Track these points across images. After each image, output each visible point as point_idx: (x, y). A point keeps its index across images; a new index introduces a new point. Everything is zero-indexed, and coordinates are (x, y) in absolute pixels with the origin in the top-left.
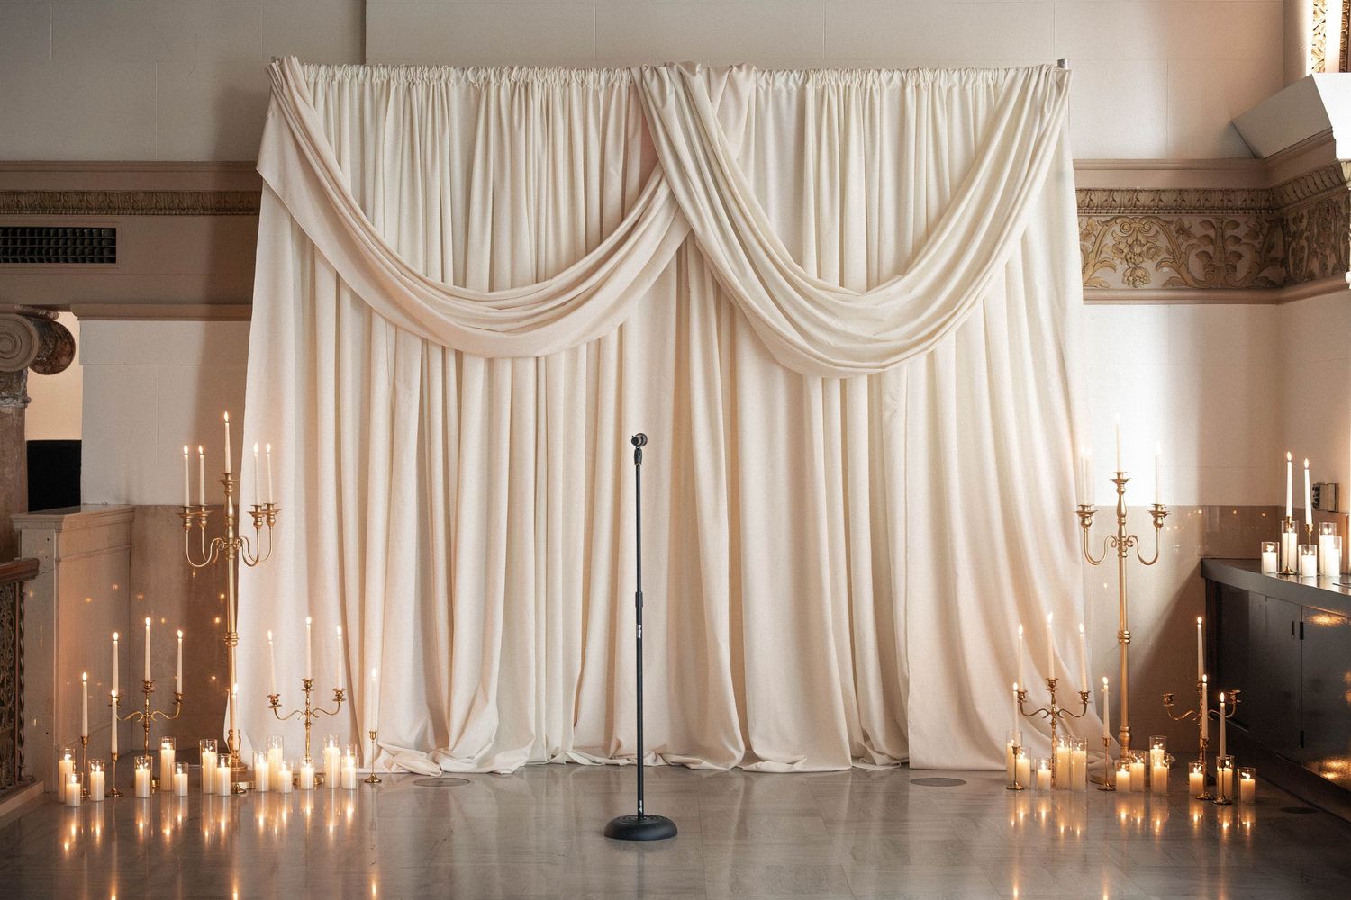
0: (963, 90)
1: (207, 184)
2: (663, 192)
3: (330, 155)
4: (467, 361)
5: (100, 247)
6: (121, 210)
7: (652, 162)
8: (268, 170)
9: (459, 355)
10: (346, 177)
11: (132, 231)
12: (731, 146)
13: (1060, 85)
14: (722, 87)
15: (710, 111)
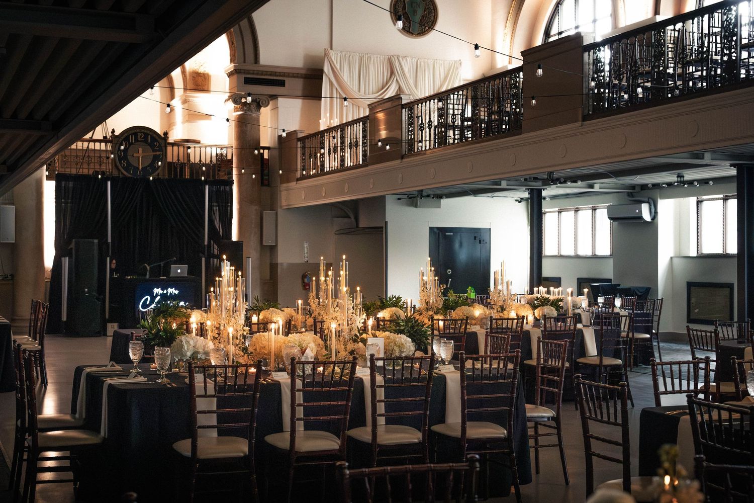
0: (444, 64)
1: (303, 72)
2: (395, 79)
3: (335, 62)
4: (360, 108)
5: (282, 84)
6: (286, 76)
7: (392, 73)
8: (326, 69)
9: (359, 107)
10: (338, 67)
11: (288, 81)
12: (406, 70)
13: (460, 64)
14: (405, 60)
15: (403, 64)
